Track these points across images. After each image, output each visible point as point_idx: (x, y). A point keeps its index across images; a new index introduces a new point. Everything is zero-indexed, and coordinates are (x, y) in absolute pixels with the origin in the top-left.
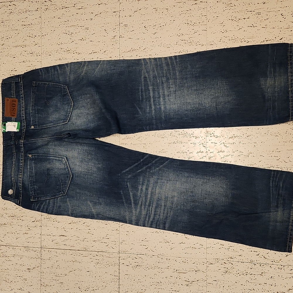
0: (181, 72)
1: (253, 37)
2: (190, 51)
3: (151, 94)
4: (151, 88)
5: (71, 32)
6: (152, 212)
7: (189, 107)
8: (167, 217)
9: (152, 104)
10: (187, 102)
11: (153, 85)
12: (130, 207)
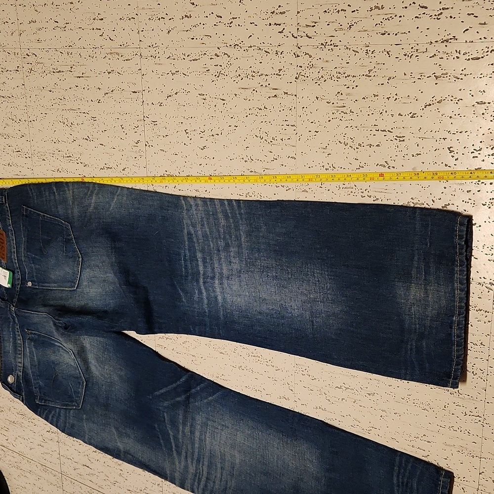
0: (249, 234)
1: (386, 191)
2: (265, 197)
3: (201, 268)
4: (199, 255)
5: (70, 121)
6: (204, 473)
7: (264, 308)
8: (226, 488)
9: (202, 288)
10: (261, 296)
11: (203, 251)
12: (170, 455)
